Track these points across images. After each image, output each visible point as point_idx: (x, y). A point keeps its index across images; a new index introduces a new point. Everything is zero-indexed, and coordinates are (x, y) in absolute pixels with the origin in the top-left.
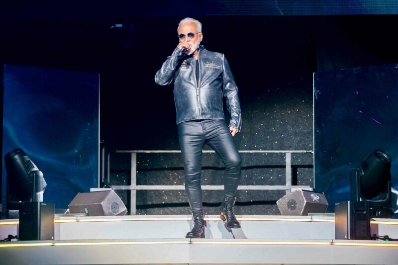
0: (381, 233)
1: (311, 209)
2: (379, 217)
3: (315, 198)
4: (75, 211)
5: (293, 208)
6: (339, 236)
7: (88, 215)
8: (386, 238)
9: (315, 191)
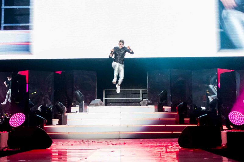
0: (165, 110)
1: (148, 104)
2: (164, 106)
3: (149, 101)
4: (92, 105)
5: (144, 104)
6: (155, 111)
7: (95, 106)
8: (167, 111)
9: (148, 100)
